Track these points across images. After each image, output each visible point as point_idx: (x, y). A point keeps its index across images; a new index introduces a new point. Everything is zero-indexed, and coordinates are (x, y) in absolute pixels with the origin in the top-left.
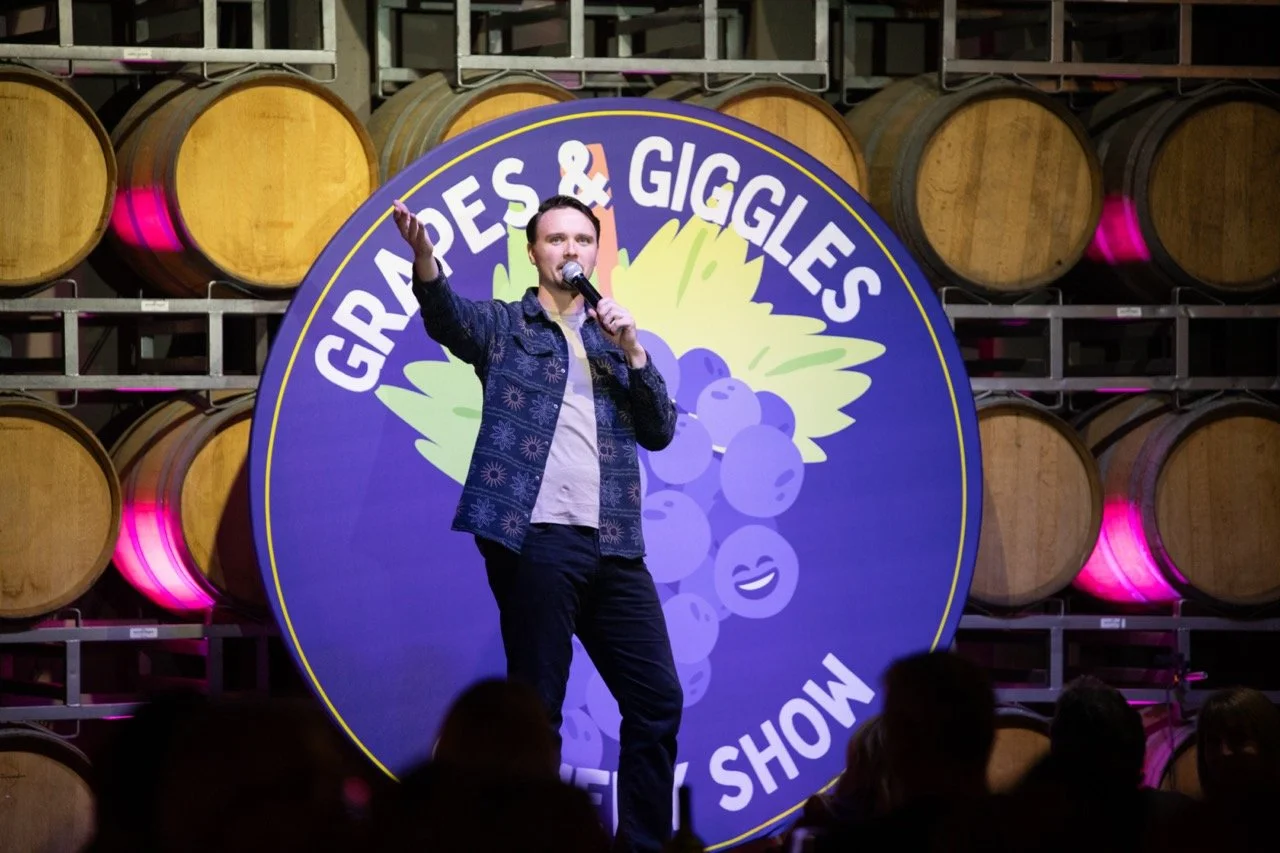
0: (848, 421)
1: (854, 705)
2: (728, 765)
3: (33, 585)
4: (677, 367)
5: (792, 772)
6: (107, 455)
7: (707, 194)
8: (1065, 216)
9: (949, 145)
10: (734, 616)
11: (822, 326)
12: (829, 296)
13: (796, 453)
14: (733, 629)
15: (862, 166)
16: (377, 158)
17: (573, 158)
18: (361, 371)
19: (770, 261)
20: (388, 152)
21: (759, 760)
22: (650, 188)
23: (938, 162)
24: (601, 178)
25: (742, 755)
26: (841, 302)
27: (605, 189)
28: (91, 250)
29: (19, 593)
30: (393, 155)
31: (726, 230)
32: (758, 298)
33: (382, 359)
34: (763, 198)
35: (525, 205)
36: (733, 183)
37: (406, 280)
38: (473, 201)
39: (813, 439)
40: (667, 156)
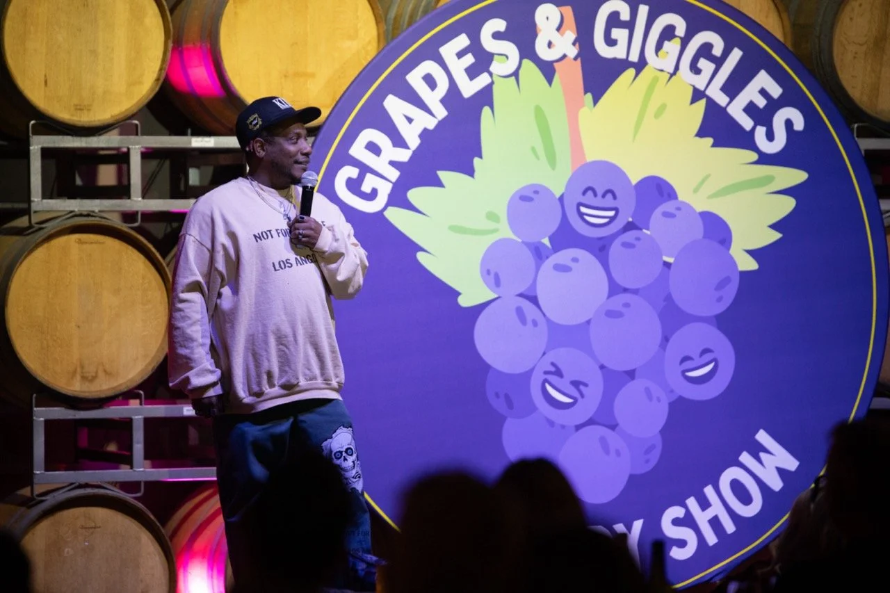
0: (776, 236)
1: (782, 472)
2: (676, 522)
3: (105, 371)
4: (633, 193)
5: (730, 527)
6: (164, 265)
7: (659, 47)
9: (860, 5)
11: (754, 156)
12: (761, 132)
13: (733, 263)
14: (680, 407)
15: (787, 23)
16: (384, 18)
17: (547, 18)
18: (373, 195)
19: (711, 105)
20: (392, 14)
22: (611, 42)
23: (851, 19)
24: (571, 35)
25: (688, 513)
26: (770, 136)
27: (574, 44)
28: (151, 96)
29: (94, 378)
30: (395, 18)
31: (674, 78)
32: (701, 133)
33: (390, 186)
34: (705, 50)
35: (507, 57)
36: (681, 38)
37: (410, 120)
38: (464, 54)
39: (747, 251)
40: (625, 16)
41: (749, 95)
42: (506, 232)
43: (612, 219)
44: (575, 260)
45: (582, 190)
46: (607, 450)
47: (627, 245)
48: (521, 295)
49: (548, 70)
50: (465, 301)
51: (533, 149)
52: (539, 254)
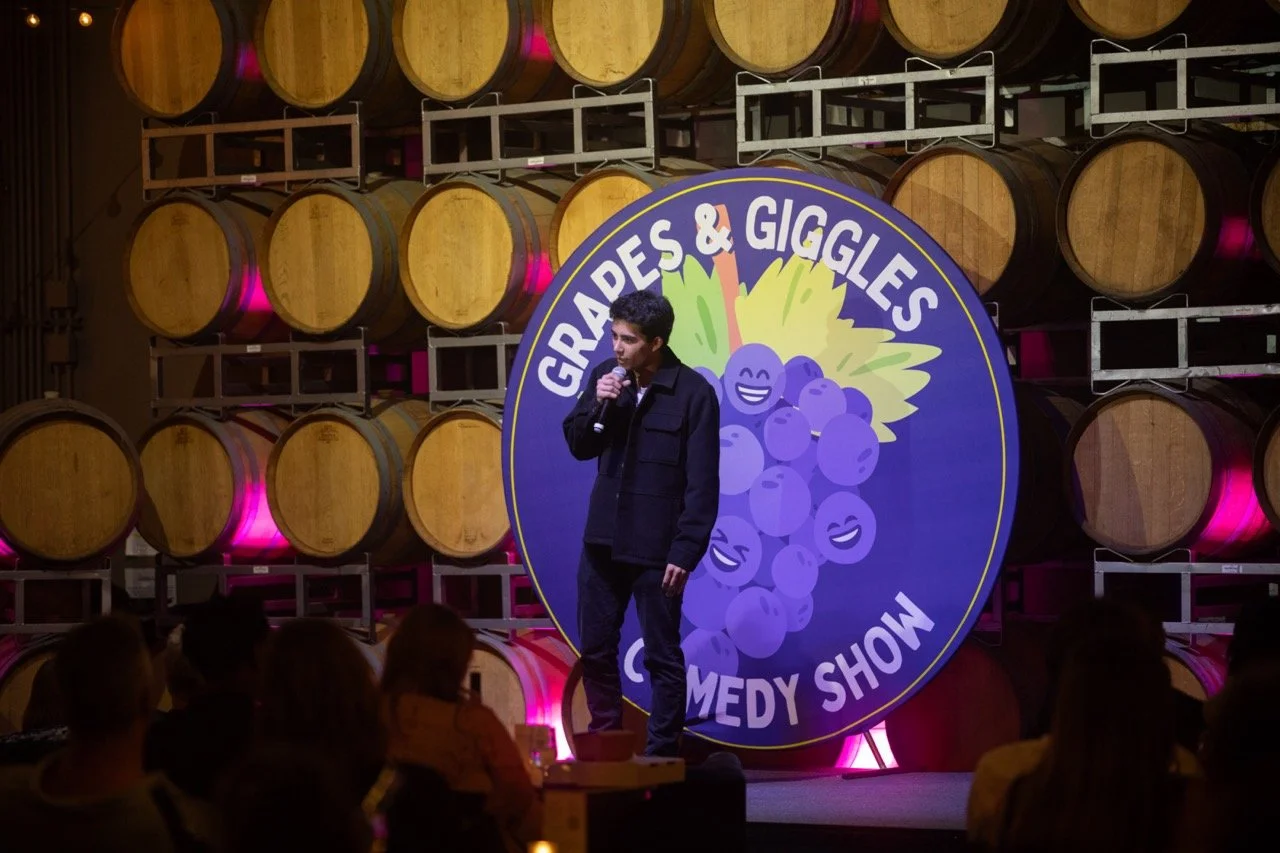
0: (912, 409)
1: (919, 632)
2: (827, 677)
3: (482, 535)
4: (784, 372)
5: (874, 683)
7: (803, 237)
8: (1187, 235)
10: (828, 561)
11: (891, 335)
12: (897, 311)
13: (874, 436)
14: (828, 570)
17: (705, 217)
18: (568, 381)
19: (852, 287)
21: (850, 674)
22: (761, 235)
24: (725, 231)
25: (837, 668)
26: (906, 316)
27: (729, 238)
29: (474, 540)
31: (817, 264)
32: (843, 315)
33: (582, 372)
34: (845, 238)
35: (673, 254)
36: (823, 227)
37: (595, 314)
38: (637, 254)
39: (886, 424)
40: (772, 210)
41: (888, 276)
43: (766, 397)
44: (736, 435)
45: (739, 371)
46: (766, 609)
47: (780, 421)
49: (707, 263)
51: (697, 335)
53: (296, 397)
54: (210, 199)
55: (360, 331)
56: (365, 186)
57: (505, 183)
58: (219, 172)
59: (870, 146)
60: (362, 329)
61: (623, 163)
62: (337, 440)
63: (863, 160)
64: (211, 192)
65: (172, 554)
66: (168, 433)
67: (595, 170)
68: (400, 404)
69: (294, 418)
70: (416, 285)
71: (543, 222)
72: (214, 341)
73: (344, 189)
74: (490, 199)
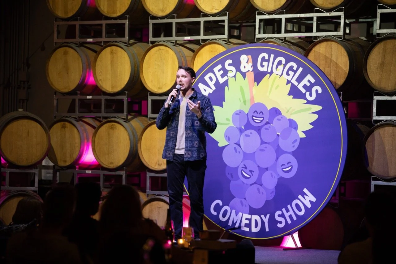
0: (312, 127)
1: (311, 202)
2: (279, 216)
3: (164, 163)
4: (268, 112)
5: (295, 219)
7: (277, 67)
10: (281, 177)
11: (305, 101)
12: (308, 93)
13: (298, 135)
17: (244, 59)
19: (293, 85)
21: (287, 215)
22: (262, 66)
24: (251, 64)
26: (311, 95)
27: (251, 67)
29: (161, 165)
31: (281, 77)
32: (289, 94)
34: (291, 68)
35: (232, 71)
36: (283, 64)
37: (205, 90)
38: (220, 71)
39: (302, 131)
40: (267, 58)
41: (305, 82)
42: (231, 124)
43: (262, 121)
44: (251, 133)
45: (254, 112)
46: (259, 192)
47: (266, 129)
48: (235, 144)
49: (244, 75)
50: (220, 145)
51: (240, 99)
52: (241, 131)
53: (103, 114)
54: (77, 46)
55: (126, 93)
56: (129, 44)
57: (177, 45)
58: (80, 37)
59: (300, 38)
60: (126, 92)
61: (217, 40)
62: (116, 129)
63: (298, 42)
64: (77, 44)
65: (59, 165)
66: (59, 125)
67: (207, 42)
68: (138, 118)
69: (102, 121)
70: (145, 78)
71: (189, 59)
72: (76, 94)
73: (122, 45)
74: (171, 50)
